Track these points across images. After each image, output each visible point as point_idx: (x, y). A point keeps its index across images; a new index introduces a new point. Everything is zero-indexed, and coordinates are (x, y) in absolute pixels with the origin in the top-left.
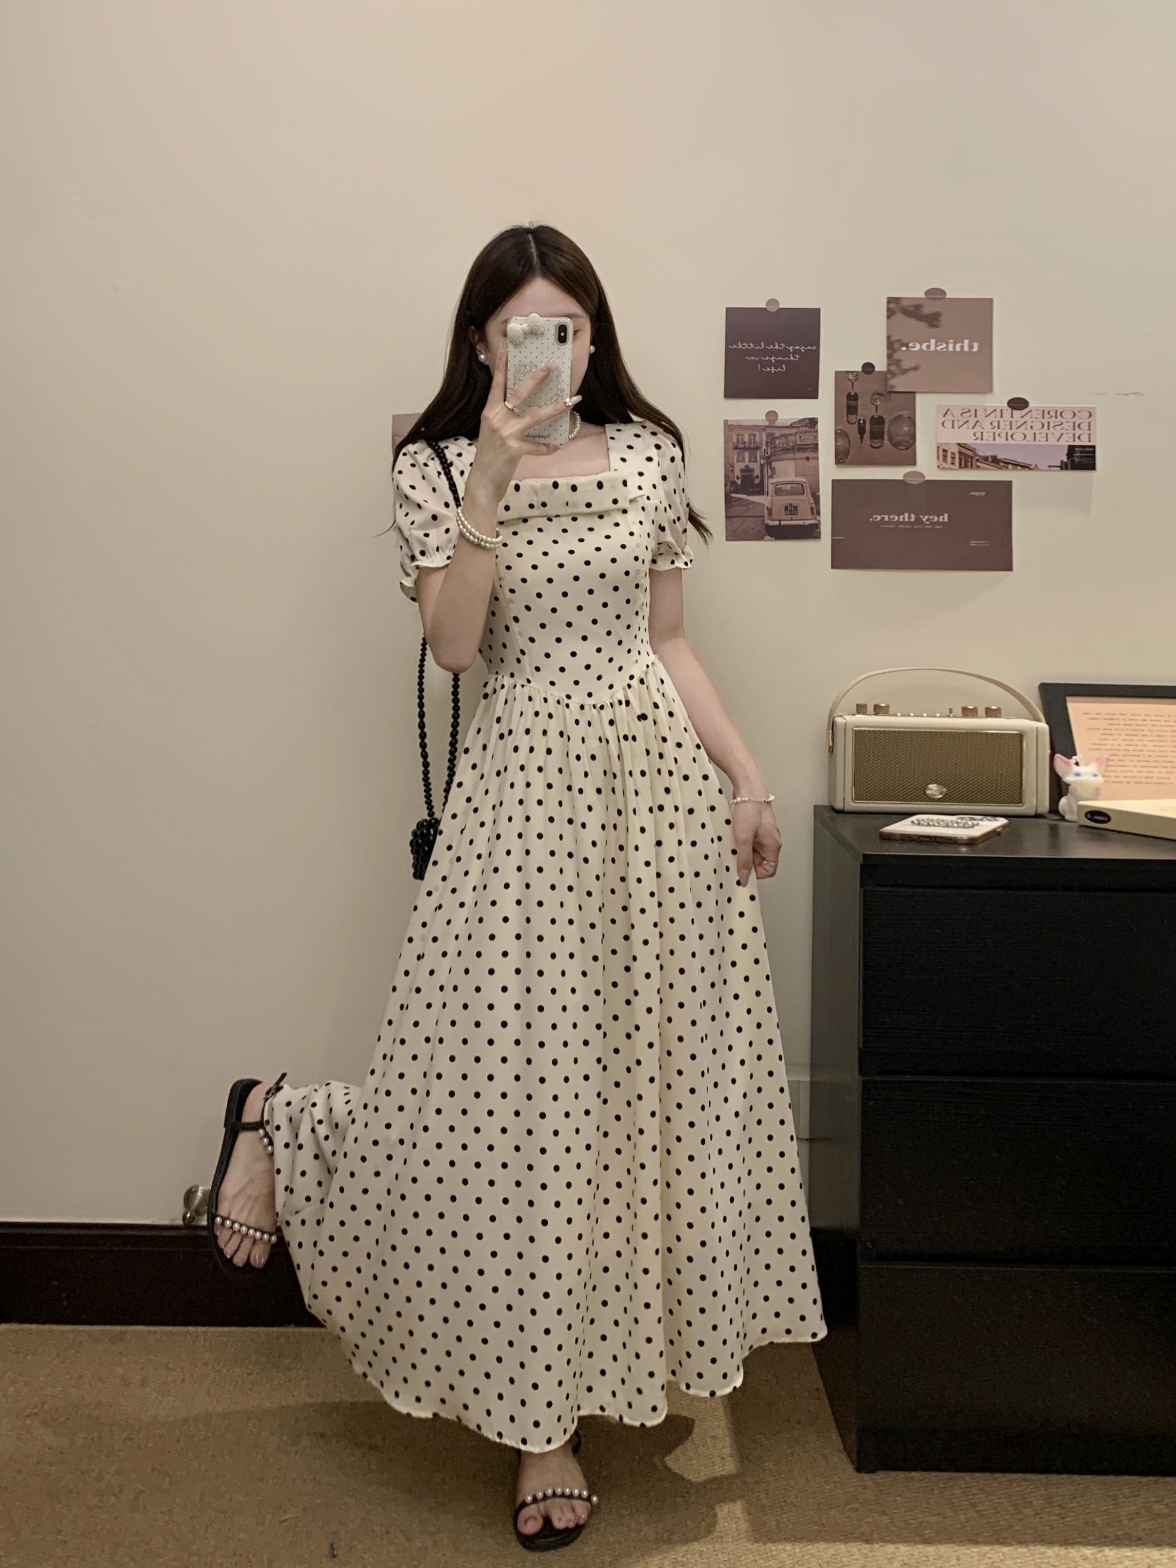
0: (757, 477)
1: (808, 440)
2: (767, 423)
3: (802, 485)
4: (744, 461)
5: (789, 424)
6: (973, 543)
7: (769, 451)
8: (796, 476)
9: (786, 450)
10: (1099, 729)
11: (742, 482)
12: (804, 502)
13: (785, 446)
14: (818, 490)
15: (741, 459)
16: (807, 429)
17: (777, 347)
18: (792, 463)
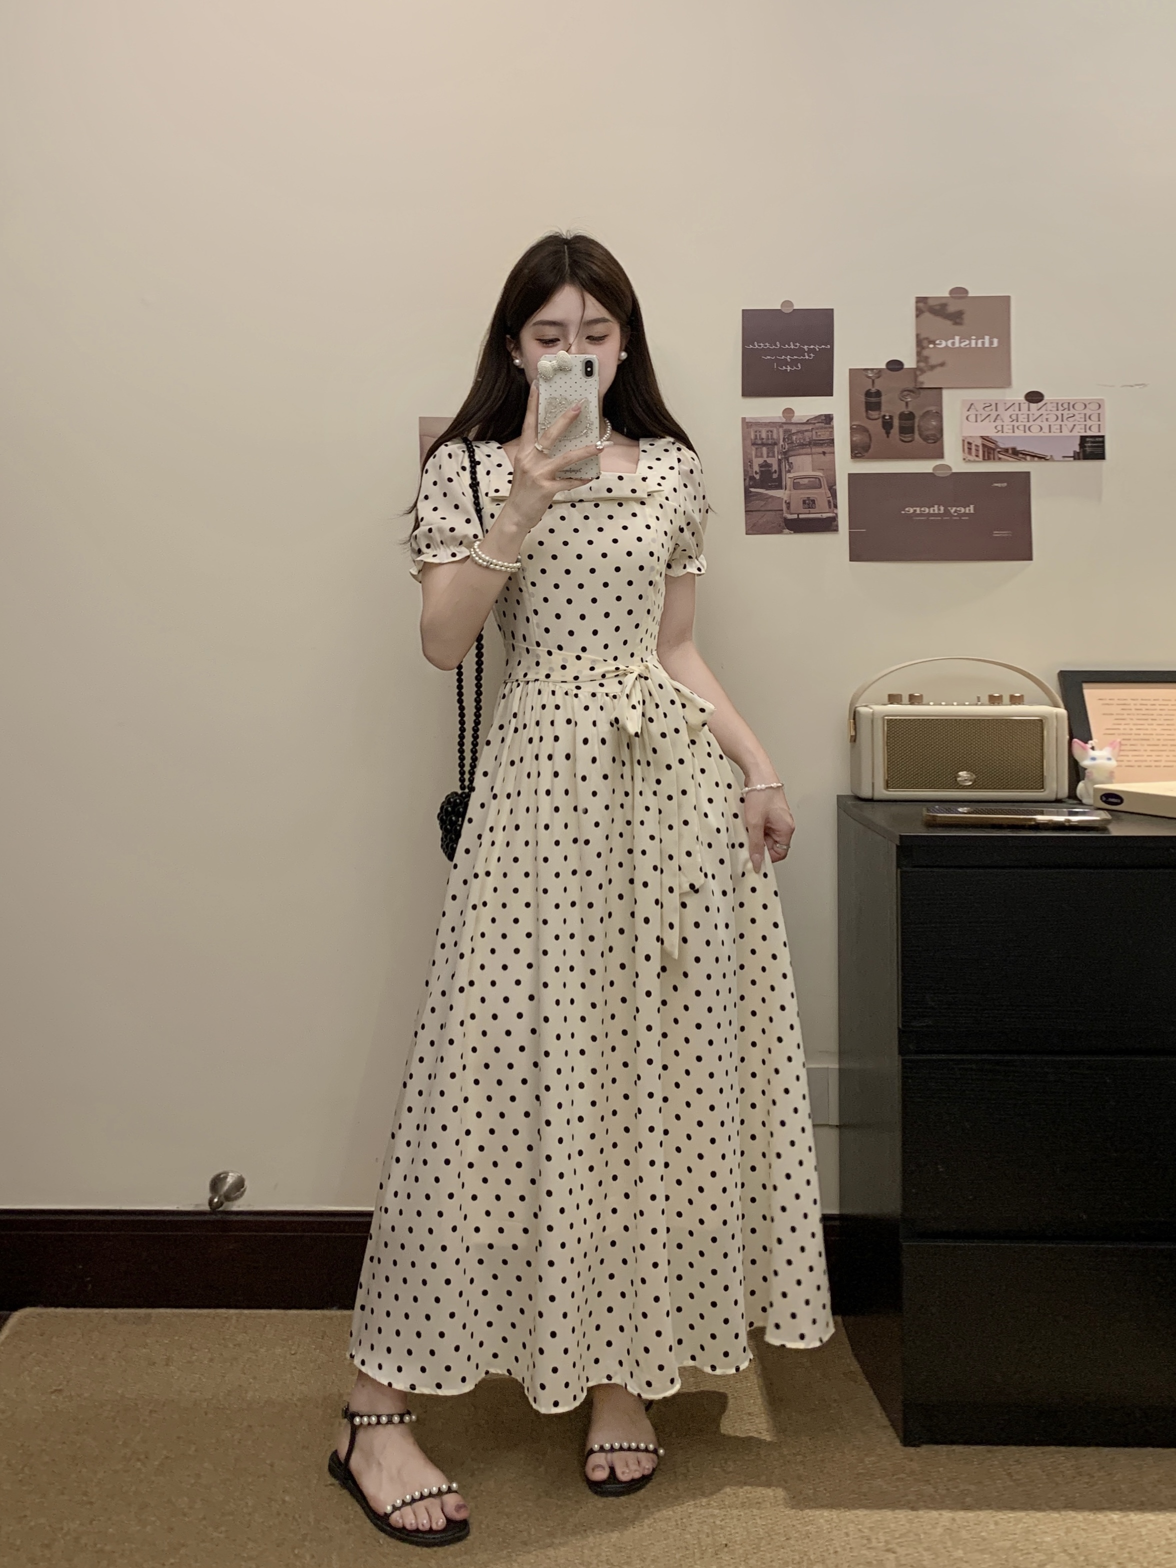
0: (775, 472)
1: (824, 435)
2: (784, 420)
3: (820, 480)
4: (762, 456)
5: (805, 421)
6: (997, 534)
7: (787, 447)
8: (813, 470)
9: (802, 445)
10: (1112, 714)
11: (760, 476)
12: (820, 495)
13: (802, 441)
14: (835, 484)
15: (759, 454)
16: (823, 425)
17: (792, 347)
18: (808, 459)
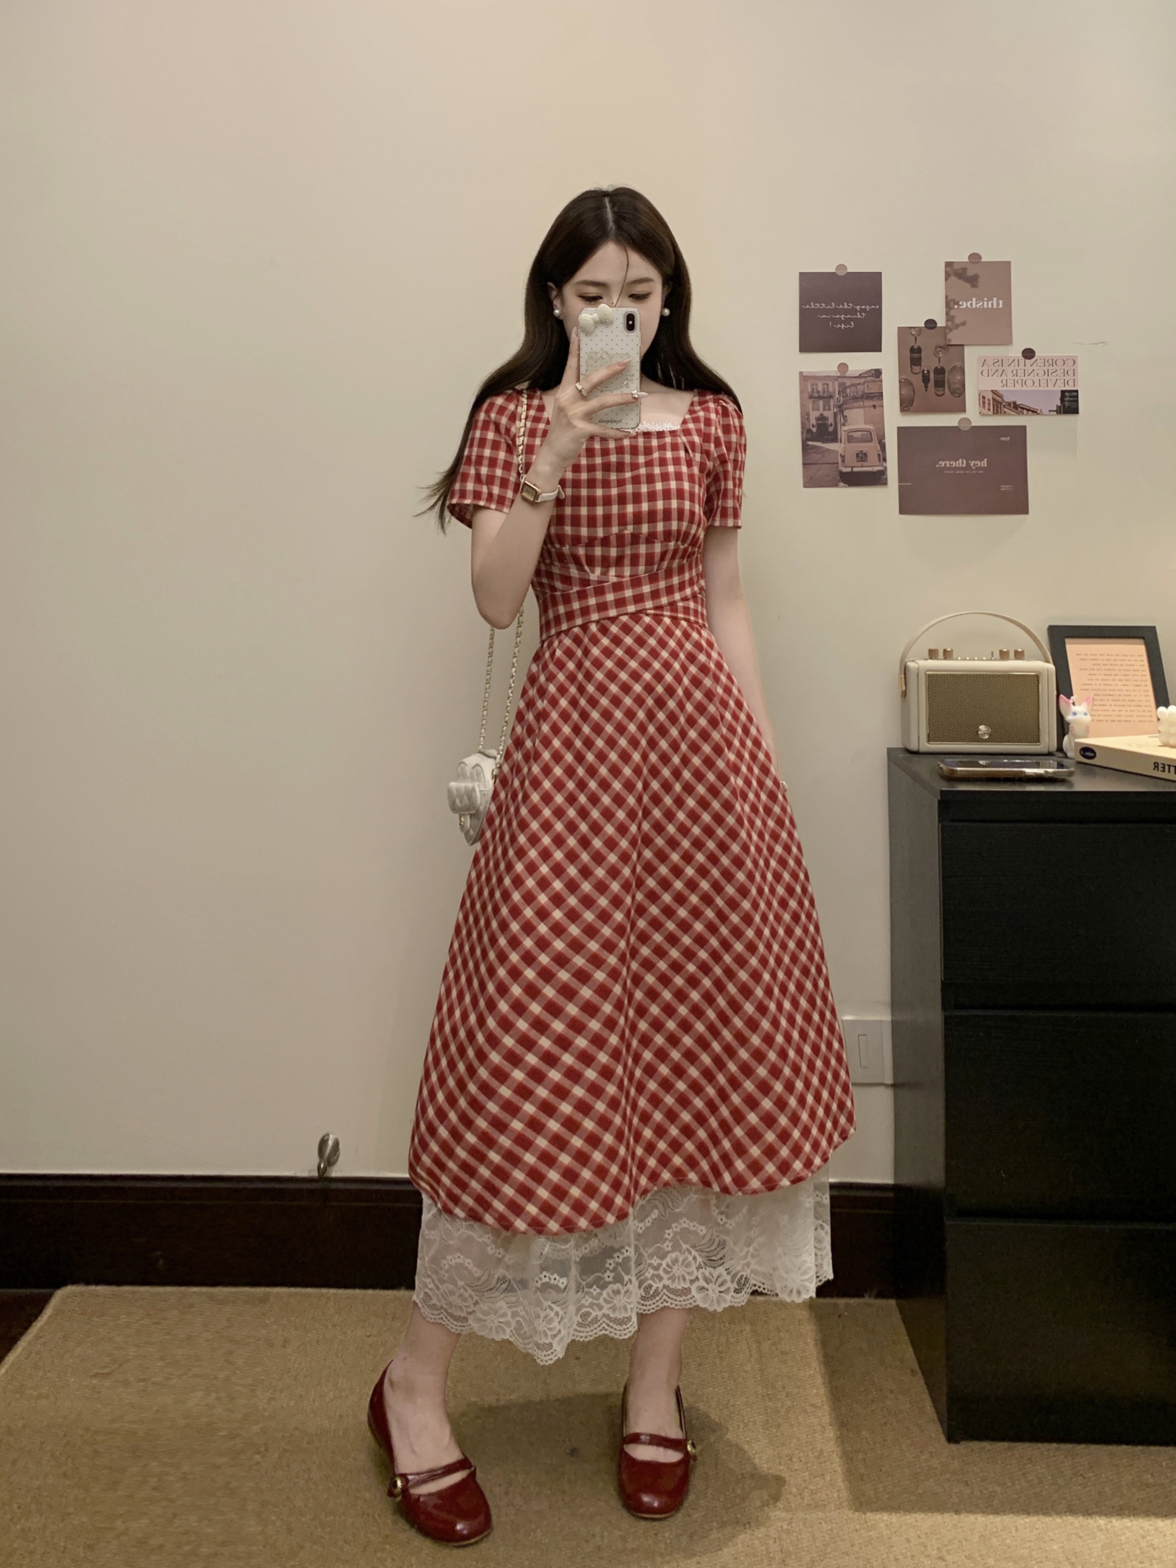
0: (831, 425)
1: (873, 389)
2: (839, 374)
3: (869, 432)
4: (818, 409)
5: (857, 375)
6: (1002, 488)
7: (842, 400)
8: (866, 423)
9: (855, 399)
11: (817, 429)
12: (872, 449)
13: (855, 394)
14: (884, 437)
15: (816, 407)
16: (872, 379)
17: (846, 306)
18: (861, 411)
